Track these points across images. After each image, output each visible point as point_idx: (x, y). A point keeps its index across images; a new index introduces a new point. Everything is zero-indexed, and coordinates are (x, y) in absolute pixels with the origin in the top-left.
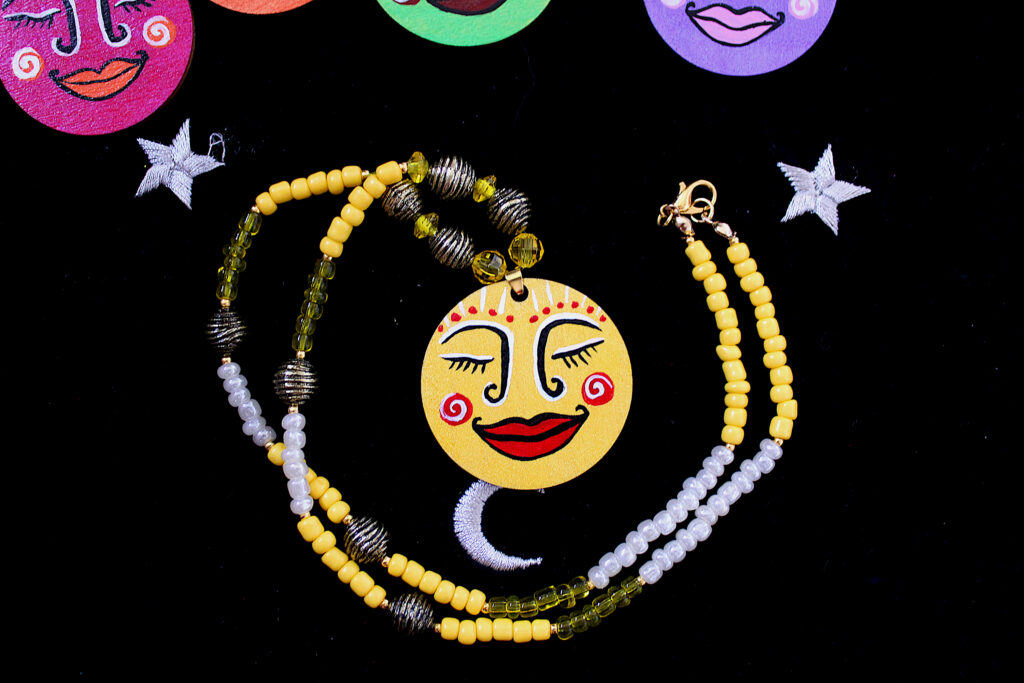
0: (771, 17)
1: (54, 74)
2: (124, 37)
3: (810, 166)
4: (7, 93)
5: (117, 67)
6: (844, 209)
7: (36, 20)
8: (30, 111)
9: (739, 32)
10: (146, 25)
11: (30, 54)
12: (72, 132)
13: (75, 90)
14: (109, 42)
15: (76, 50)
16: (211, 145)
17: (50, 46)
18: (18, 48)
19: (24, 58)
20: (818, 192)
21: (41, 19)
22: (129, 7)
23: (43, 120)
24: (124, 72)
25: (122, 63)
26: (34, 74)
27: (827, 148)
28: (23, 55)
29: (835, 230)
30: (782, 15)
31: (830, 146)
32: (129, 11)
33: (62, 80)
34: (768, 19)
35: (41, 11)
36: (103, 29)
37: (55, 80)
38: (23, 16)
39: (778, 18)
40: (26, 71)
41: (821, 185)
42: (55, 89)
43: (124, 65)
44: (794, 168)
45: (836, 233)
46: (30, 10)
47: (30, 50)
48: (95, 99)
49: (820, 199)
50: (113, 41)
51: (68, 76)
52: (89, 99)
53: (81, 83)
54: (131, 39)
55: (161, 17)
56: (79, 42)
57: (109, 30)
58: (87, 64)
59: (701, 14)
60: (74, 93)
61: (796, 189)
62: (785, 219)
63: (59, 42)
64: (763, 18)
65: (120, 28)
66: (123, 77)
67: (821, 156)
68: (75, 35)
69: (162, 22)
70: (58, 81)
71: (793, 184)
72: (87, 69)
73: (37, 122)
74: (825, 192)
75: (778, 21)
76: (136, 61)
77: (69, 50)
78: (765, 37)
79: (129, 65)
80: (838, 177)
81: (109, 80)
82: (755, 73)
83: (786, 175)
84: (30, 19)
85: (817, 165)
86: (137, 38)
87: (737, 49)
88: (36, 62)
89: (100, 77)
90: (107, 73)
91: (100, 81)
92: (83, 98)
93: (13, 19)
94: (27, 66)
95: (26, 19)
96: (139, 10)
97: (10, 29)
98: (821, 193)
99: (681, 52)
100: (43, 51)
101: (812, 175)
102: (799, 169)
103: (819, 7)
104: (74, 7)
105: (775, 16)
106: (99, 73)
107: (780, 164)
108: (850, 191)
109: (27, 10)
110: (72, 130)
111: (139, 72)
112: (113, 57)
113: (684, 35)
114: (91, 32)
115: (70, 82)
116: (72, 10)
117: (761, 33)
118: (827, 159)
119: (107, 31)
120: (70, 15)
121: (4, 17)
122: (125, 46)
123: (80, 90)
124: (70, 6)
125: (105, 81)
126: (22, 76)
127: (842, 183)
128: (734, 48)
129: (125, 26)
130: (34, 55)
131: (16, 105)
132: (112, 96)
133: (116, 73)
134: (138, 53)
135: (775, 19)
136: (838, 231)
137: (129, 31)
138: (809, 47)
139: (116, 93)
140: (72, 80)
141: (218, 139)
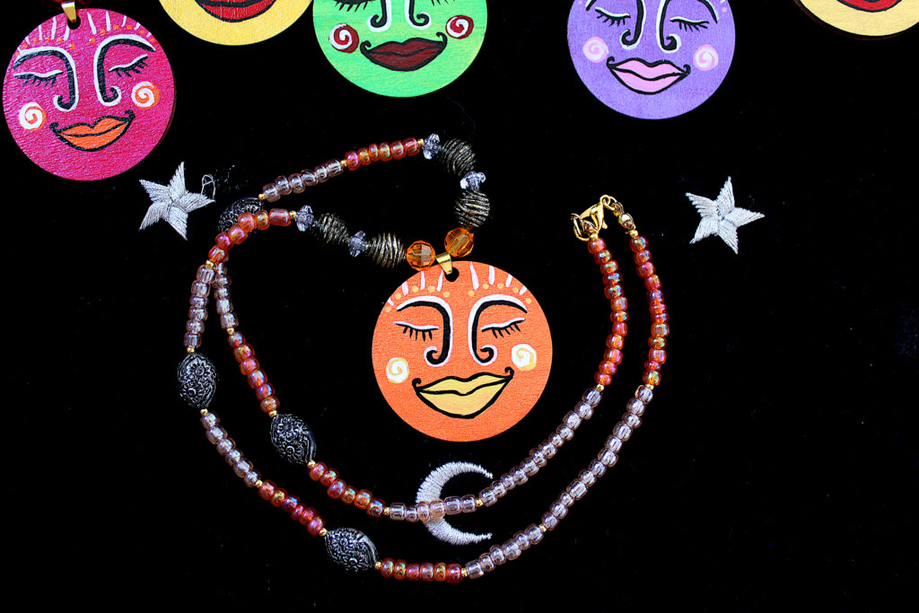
0: (679, 69)
1: (54, 127)
2: (116, 98)
3: (713, 195)
4: (13, 140)
5: (108, 123)
6: (742, 231)
7: (41, 79)
8: (32, 157)
9: (652, 82)
10: (135, 89)
11: (35, 108)
12: (66, 177)
13: (71, 141)
14: (102, 102)
15: (73, 108)
17: (51, 102)
18: (25, 102)
19: (29, 111)
20: (720, 218)
21: (46, 79)
22: (121, 73)
23: (42, 165)
24: (114, 128)
25: (113, 120)
26: (37, 125)
28: (29, 109)
29: (735, 249)
30: (687, 67)
31: (730, 178)
32: (120, 76)
33: (60, 132)
34: (677, 71)
35: (46, 72)
36: (98, 90)
37: (54, 131)
38: (31, 75)
39: (685, 69)
40: (31, 122)
42: (55, 139)
43: (114, 122)
45: (736, 252)
46: (37, 70)
47: (36, 104)
48: (88, 150)
49: (722, 223)
50: (106, 101)
51: (65, 129)
52: (83, 150)
53: (76, 136)
54: (122, 100)
55: (148, 83)
56: (77, 100)
57: (103, 91)
58: (82, 119)
59: (619, 67)
60: (70, 144)
62: (694, 241)
63: (60, 99)
64: (672, 70)
65: (113, 90)
66: (112, 132)
68: (74, 94)
69: (148, 87)
70: (57, 133)
71: (699, 211)
72: (82, 124)
73: (37, 167)
74: (726, 217)
75: (685, 72)
76: (125, 120)
77: (67, 106)
78: (674, 86)
79: (119, 122)
81: (100, 134)
82: (666, 117)
84: (37, 78)
85: (719, 194)
86: (127, 98)
87: (651, 96)
88: (40, 115)
89: (93, 131)
90: (99, 128)
91: (93, 135)
92: (78, 148)
93: (22, 77)
94: (31, 118)
95: (33, 78)
96: (129, 75)
97: (19, 86)
98: (723, 218)
99: (603, 100)
100: (45, 105)
101: (715, 203)
102: (704, 199)
103: (719, 60)
104: (74, 70)
105: (682, 68)
106: (92, 127)
108: (747, 216)
109: (33, 70)
110: (67, 176)
111: (126, 128)
112: (105, 114)
113: (605, 86)
114: (87, 92)
115: (66, 134)
116: (72, 73)
117: (670, 83)
118: (728, 189)
119: (101, 92)
120: (70, 77)
121: (14, 75)
122: (116, 106)
123: (76, 141)
124: (71, 69)
125: (97, 135)
126: (27, 126)
127: (740, 210)
128: (648, 96)
129: (116, 88)
130: (38, 109)
131: (21, 151)
132: (102, 148)
133: (107, 128)
134: (126, 112)
135: (682, 71)
137: (120, 94)
138: (711, 94)
139: (106, 146)
140: (69, 132)
141: (208, 179)
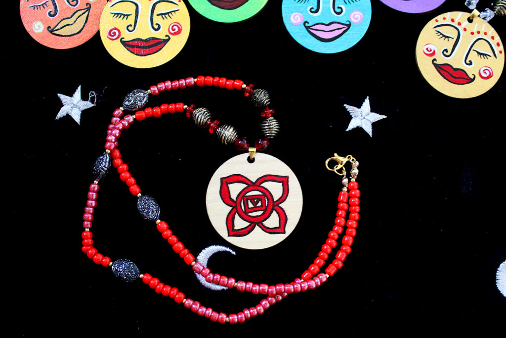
3: (359, 106)
16: (90, 97)
20: (362, 118)
27: (366, 98)
29: (371, 134)
31: (368, 97)
41: (364, 114)
44: (352, 107)
45: (371, 136)
49: (364, 121)
61: (353, 116)
62: (348, 130)
67: (364, 102)
71: (351, 114)
74: (366, 118)
80: (372, 111)
83: (348, 110)
85: (362, 105)
98: (364, 118)
101: (360, 110)
102: (354, 107)
107: (345, 105)
108: (377, 117)
118: (367, 103)
127: (374, 113)
136: (372, 135)
141: (93, 94)
